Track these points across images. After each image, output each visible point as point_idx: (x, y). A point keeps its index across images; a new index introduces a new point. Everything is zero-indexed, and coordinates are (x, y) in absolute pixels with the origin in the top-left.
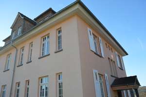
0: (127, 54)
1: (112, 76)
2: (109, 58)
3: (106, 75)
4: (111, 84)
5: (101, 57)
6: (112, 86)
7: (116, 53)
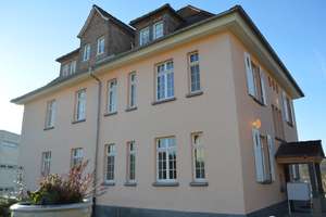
0: (302, 95)
1: (276, 138)
2: (273, 106)
3: (269, 137)
4: (275, 152)
5: (262, 105)
6: (276, 157)
7: (284, 94)
